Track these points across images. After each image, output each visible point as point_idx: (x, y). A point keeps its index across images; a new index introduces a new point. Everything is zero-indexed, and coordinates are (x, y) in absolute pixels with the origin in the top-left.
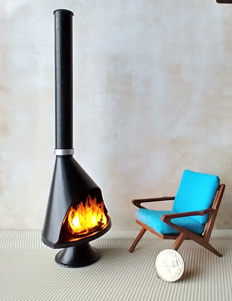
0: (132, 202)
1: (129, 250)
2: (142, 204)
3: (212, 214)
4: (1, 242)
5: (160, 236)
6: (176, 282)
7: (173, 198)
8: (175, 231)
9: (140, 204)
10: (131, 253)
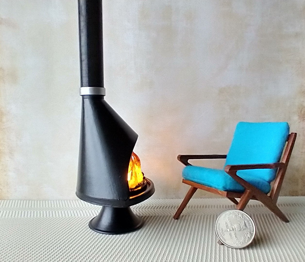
0: (178, 157)
1: (174, 217)
2: (190, 161)
3: (280, 169)
5: (221, 193)
6: (244, 248)
7: (224, 157)
8: (239, 187)
9: (188, 160)
10: (176, 220)
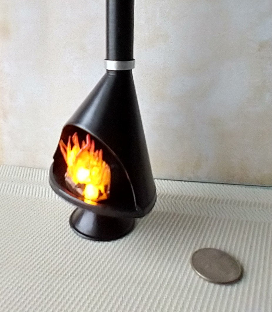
4: (1, 184)
